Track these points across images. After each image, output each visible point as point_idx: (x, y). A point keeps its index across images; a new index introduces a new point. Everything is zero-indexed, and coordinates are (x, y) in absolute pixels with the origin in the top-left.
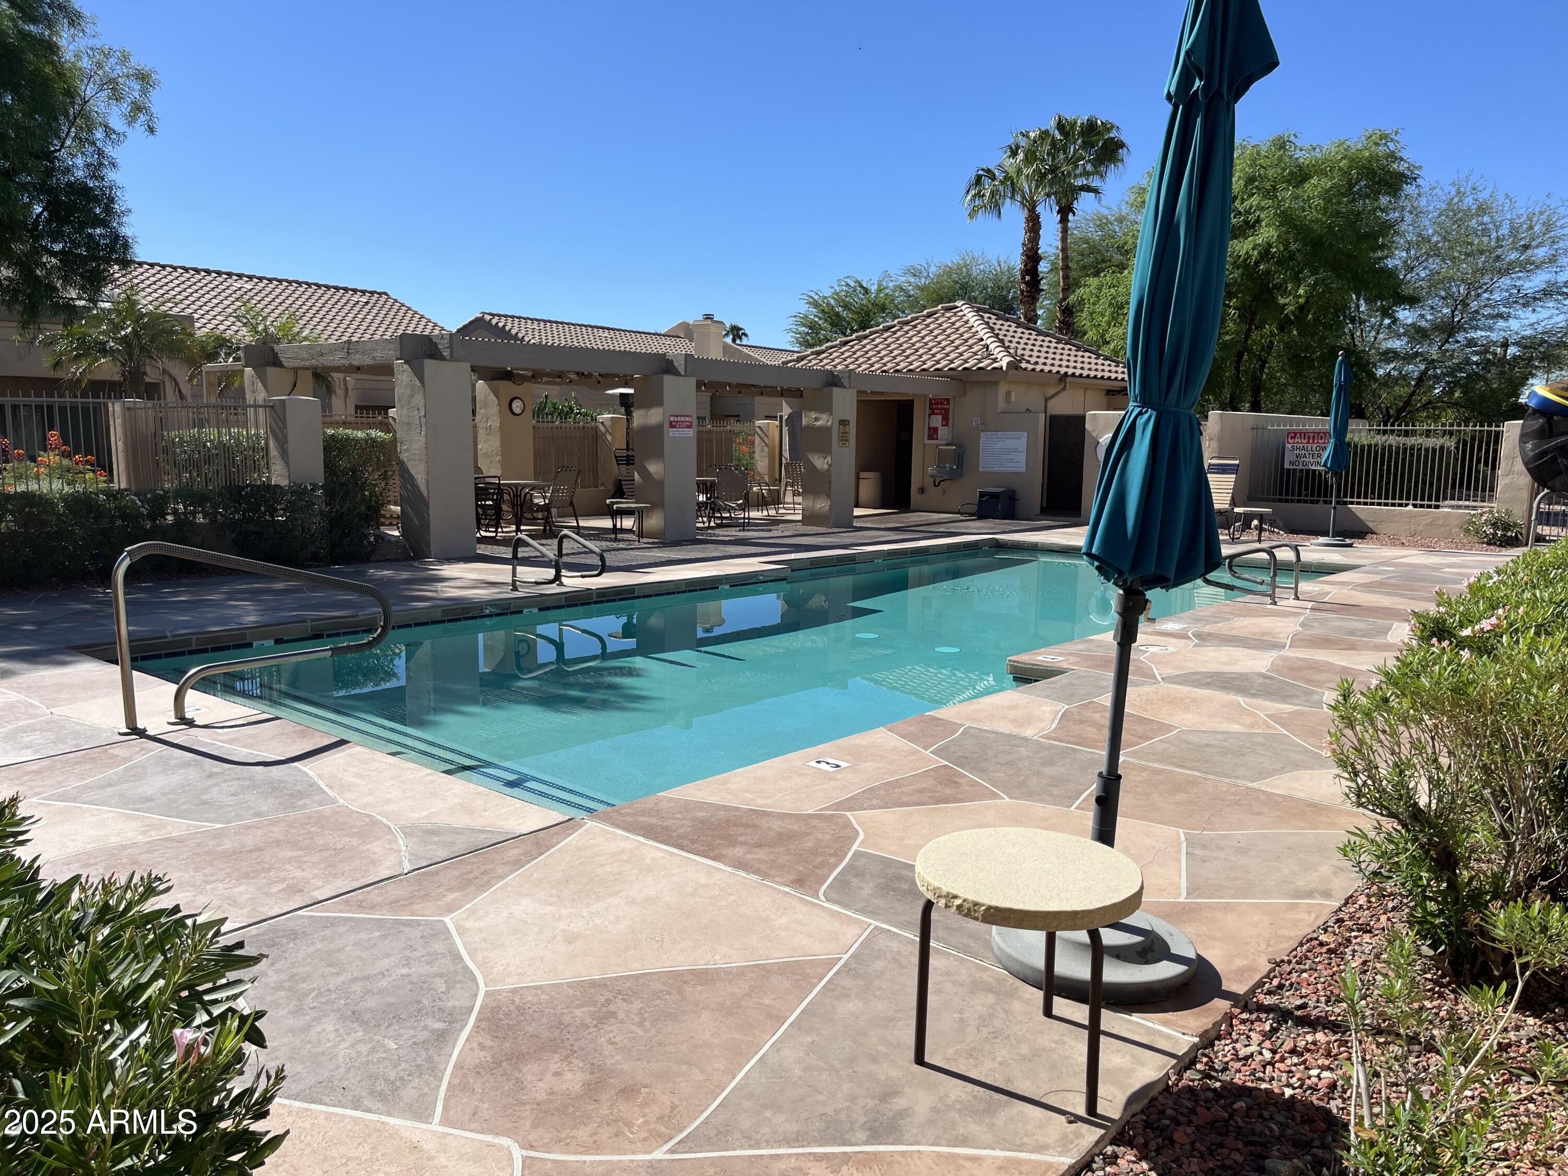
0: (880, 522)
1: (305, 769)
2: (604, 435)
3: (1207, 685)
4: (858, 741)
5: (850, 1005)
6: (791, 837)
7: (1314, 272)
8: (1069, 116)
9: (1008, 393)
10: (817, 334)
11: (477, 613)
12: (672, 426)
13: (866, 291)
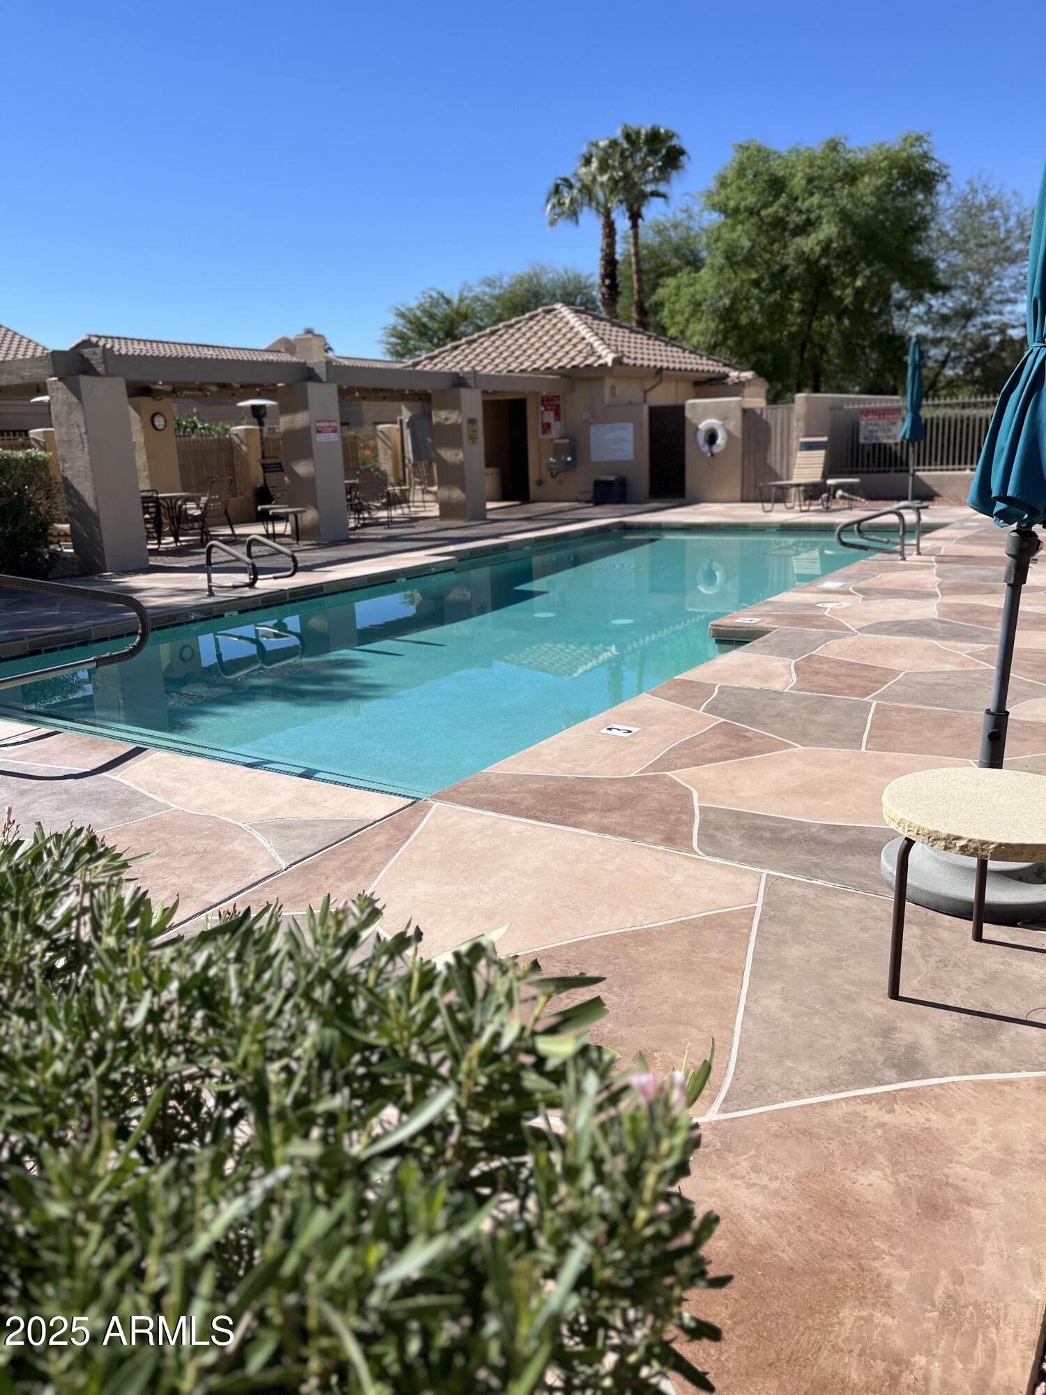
0: (510, 513)
1: (117, 778)
2: (239, 446)
3: (899, 633)
4: (632, 708)
5: (793, 950)
6: (632, 800)
7: (869, 265)
8: (634, 125)
9: (613, 388)
10: (406, 343)
11: (183, 619)
12: (319, 432)
13: (448, 302)
